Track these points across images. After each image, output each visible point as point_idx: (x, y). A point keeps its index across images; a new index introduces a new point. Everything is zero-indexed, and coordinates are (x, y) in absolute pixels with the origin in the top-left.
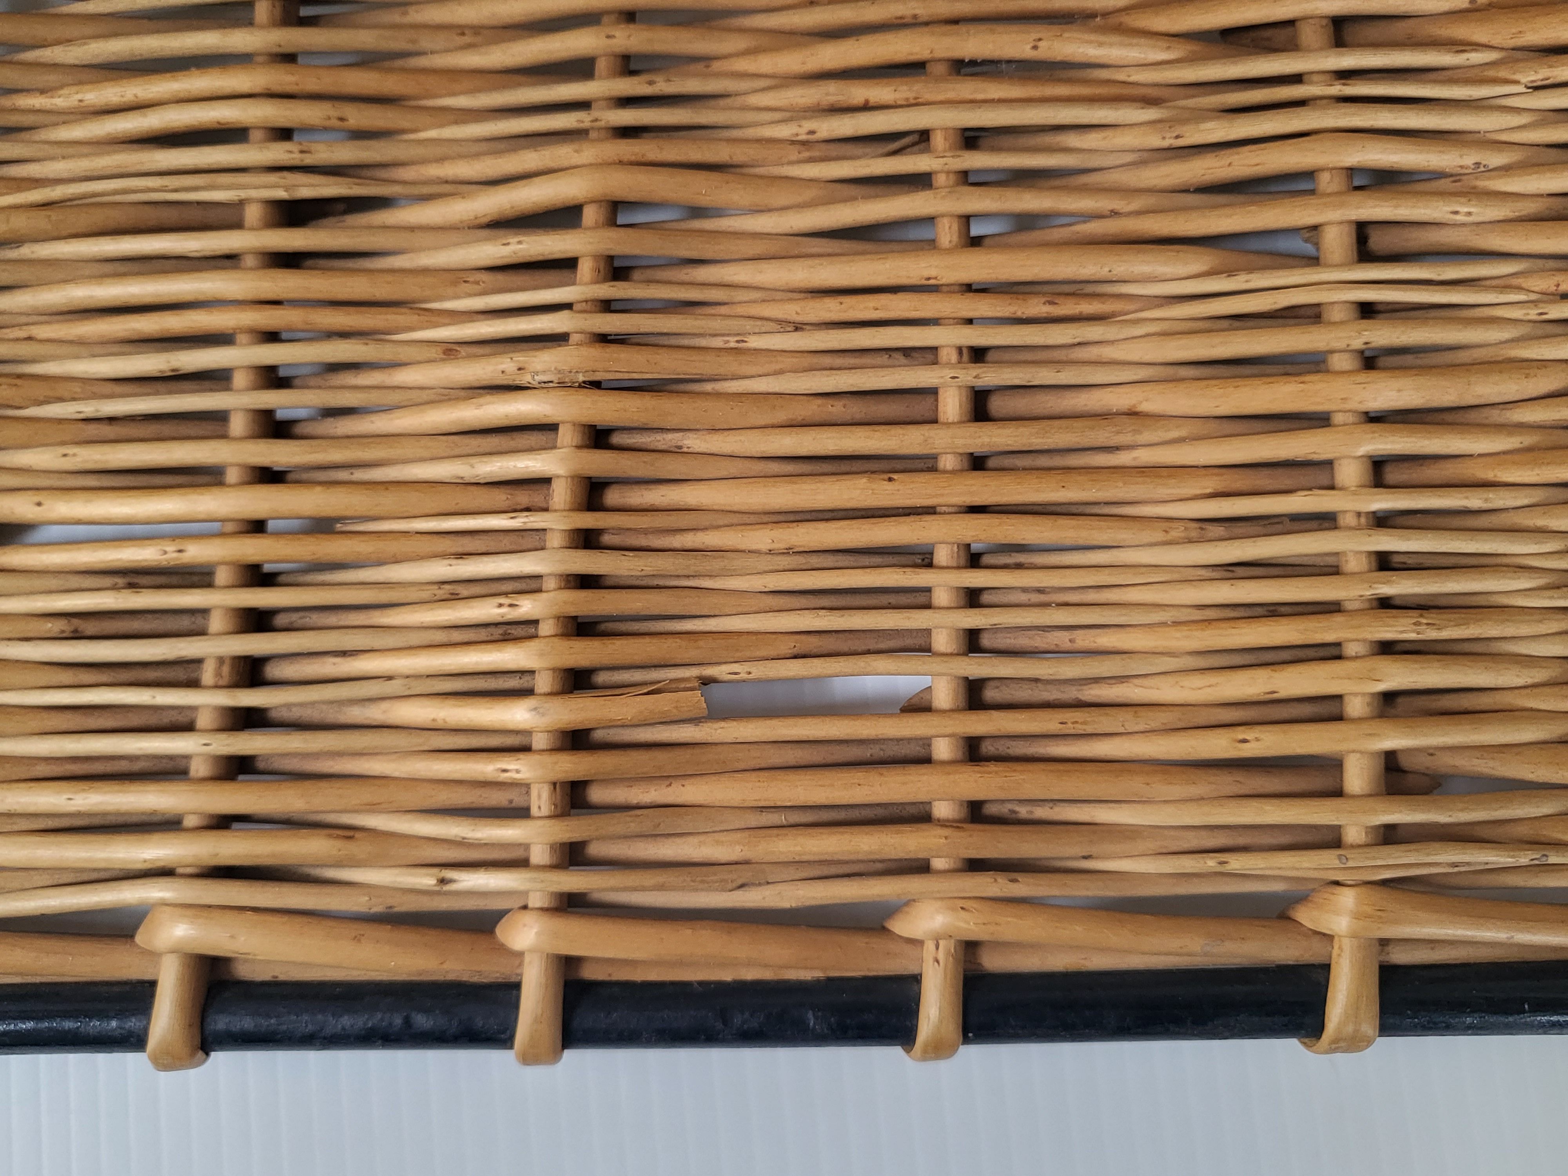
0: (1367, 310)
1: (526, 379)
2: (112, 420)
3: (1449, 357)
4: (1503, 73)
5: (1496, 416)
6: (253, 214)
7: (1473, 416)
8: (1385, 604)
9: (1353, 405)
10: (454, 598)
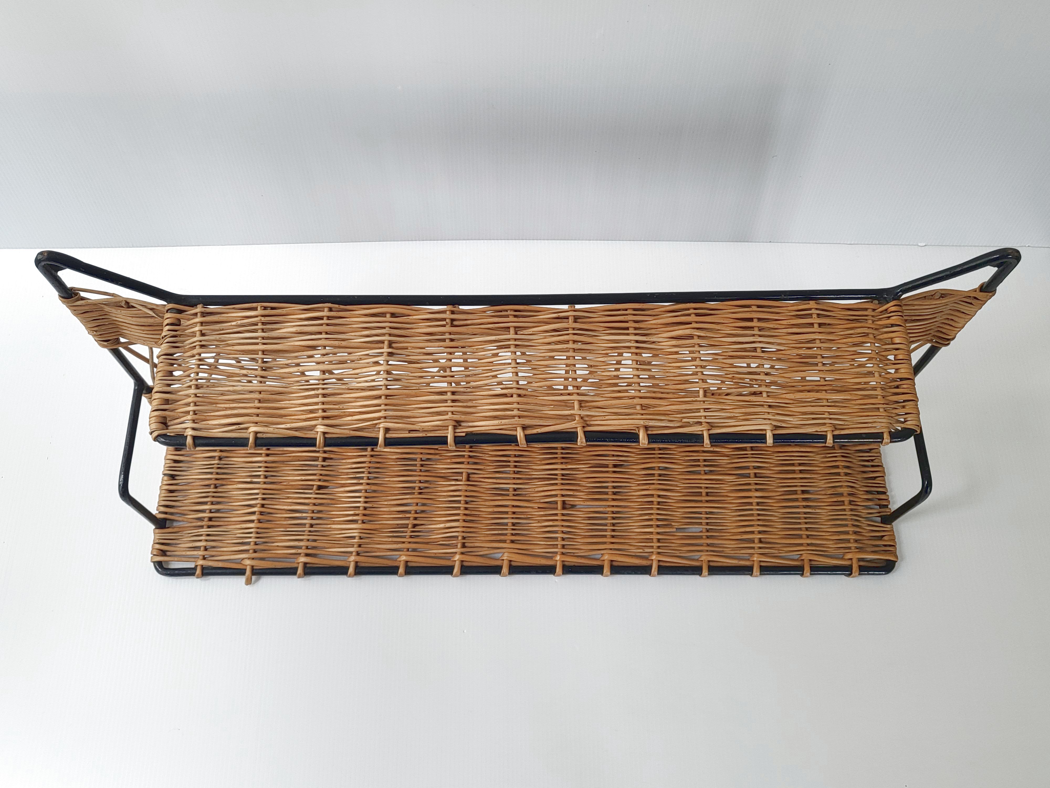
0: (756, 484)
1: (650, 489)
2: (596, 492)
3: (768, 490)
4: (772, 455)
5: (772, 498)
6: (610, 466)
7: (770, 498)
8: (759, 520)
9: (754, 495)
10: (641, 516)
